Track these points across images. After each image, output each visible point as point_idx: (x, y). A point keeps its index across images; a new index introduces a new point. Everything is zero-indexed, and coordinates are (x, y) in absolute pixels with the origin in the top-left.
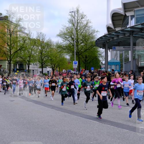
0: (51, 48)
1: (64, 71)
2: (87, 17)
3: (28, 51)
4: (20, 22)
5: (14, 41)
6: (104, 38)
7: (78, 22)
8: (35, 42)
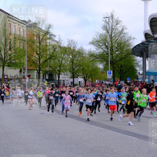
0: (82, 57)
1: (96, 82)
2: (122, 23)
3: (58, 60)
4: (50, 29)
5: (43, 49)
6: (141, 45)
7: (112, 29)
8: (66, 50)
